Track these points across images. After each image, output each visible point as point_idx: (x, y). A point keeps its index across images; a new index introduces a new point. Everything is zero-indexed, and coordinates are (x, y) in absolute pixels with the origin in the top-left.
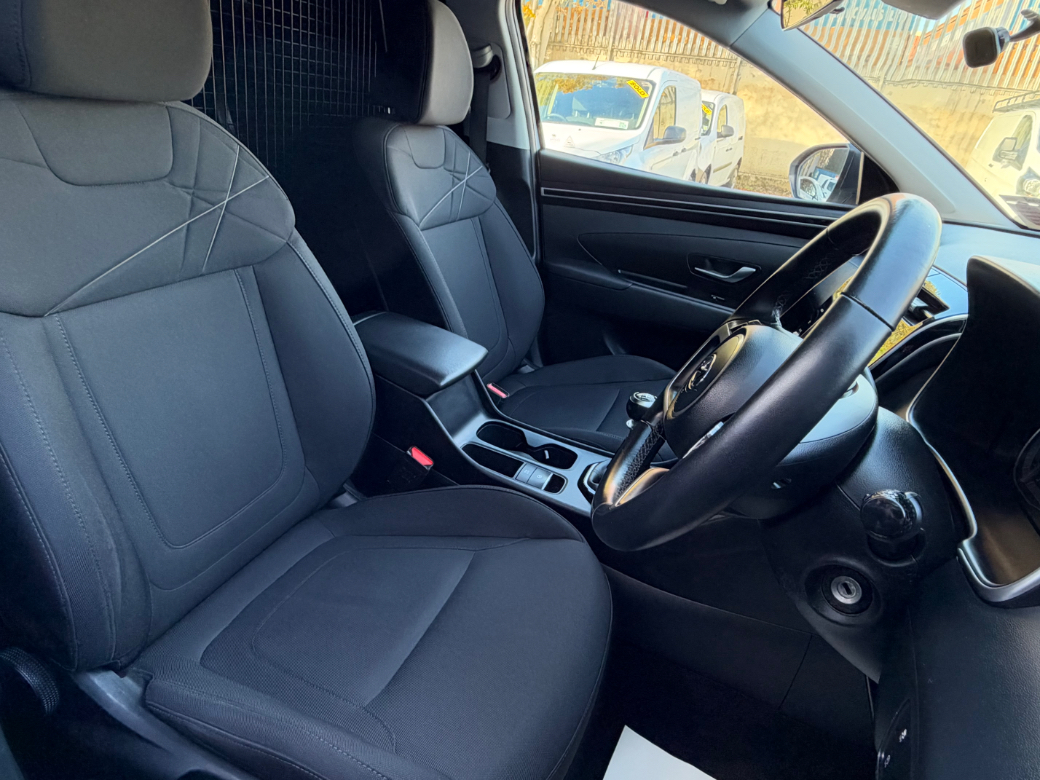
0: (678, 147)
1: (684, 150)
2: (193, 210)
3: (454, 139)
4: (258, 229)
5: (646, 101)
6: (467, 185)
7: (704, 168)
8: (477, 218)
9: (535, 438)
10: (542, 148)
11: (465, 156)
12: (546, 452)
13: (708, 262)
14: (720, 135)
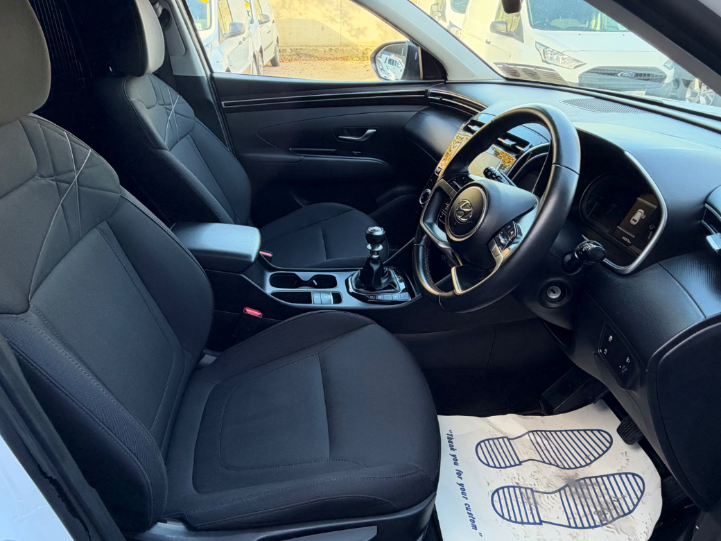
0: (240, 38)
1: (244, 39)
2: (61, 192)
3: (156, 80)
4: (102, 191)
5: (208, 5)
6: (176, 113)
7: (258, 50)
8: (189, 136)
9: (305, 276)
10: (212, 71)
11: (168, 92)
12: (314, 281)
13: (346, 131)
14: (261, 23)
